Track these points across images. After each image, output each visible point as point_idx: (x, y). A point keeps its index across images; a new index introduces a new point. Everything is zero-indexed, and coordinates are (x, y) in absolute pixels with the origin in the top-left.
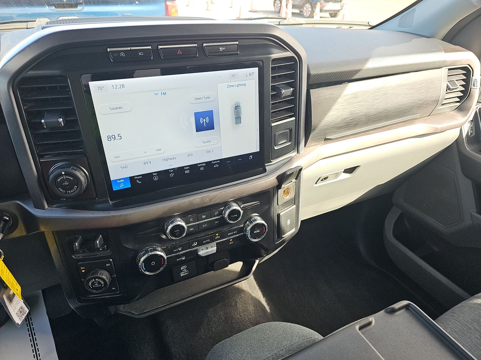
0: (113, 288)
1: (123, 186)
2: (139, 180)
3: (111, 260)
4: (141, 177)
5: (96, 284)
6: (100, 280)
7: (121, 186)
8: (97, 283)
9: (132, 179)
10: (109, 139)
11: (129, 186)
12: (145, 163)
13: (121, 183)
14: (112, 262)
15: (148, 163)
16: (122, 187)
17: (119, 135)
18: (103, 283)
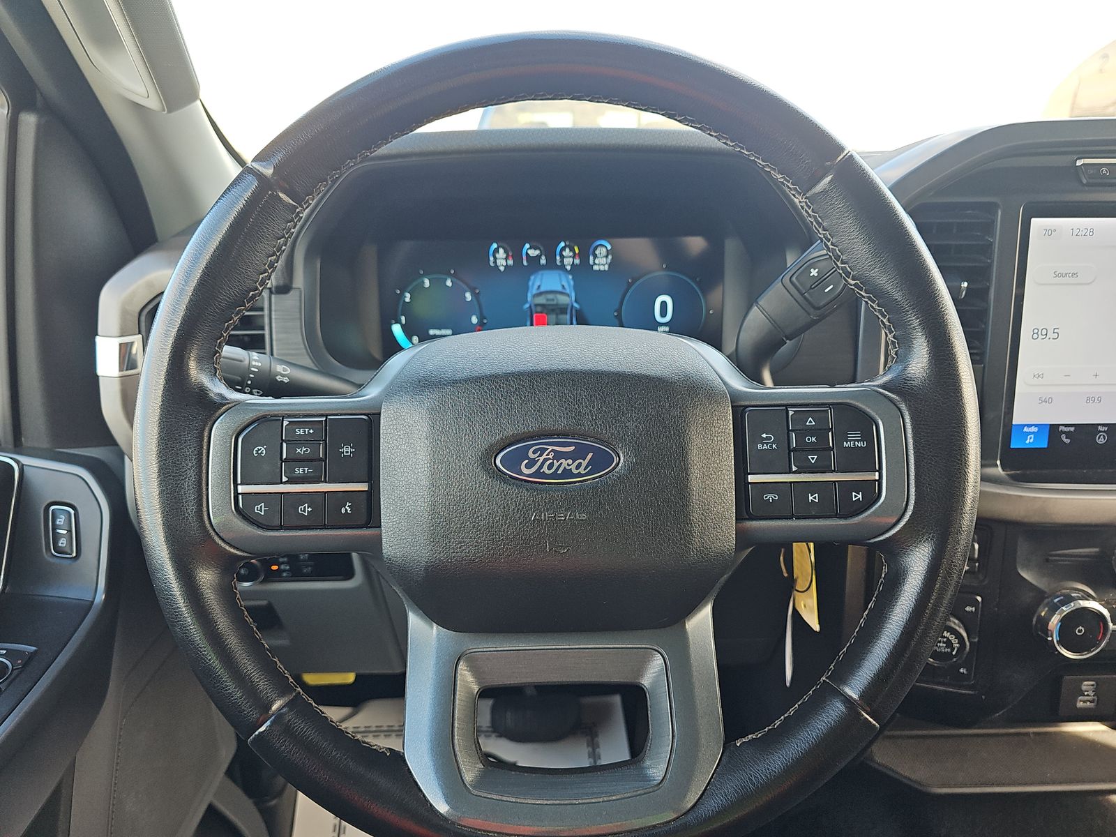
0: (961, 670)
1: (1032, 440)
2: (1068, 434)
3: (979, 599)
4: (1072, 429)
5: (941, 644)
6: (952, 638)
7: (1027, 442)
8: (944, 642)
9: (1054, 429)
10: (1035, 336)
11: (1044, 444)
12: (1088, 399)
13: (1030, 433)
14: (980, 605)
15: (1096, 399)
16: (1030, 442)
17: (1055, 331)
18: (956, 645)
